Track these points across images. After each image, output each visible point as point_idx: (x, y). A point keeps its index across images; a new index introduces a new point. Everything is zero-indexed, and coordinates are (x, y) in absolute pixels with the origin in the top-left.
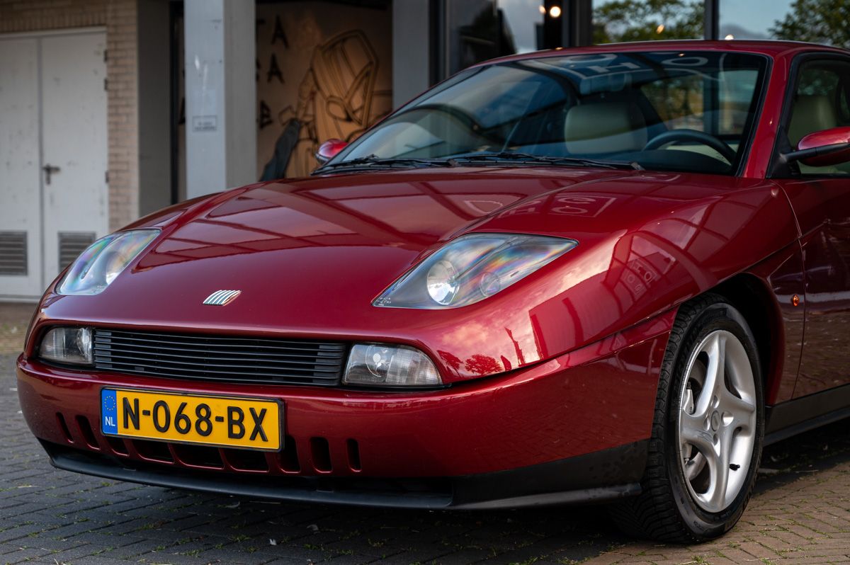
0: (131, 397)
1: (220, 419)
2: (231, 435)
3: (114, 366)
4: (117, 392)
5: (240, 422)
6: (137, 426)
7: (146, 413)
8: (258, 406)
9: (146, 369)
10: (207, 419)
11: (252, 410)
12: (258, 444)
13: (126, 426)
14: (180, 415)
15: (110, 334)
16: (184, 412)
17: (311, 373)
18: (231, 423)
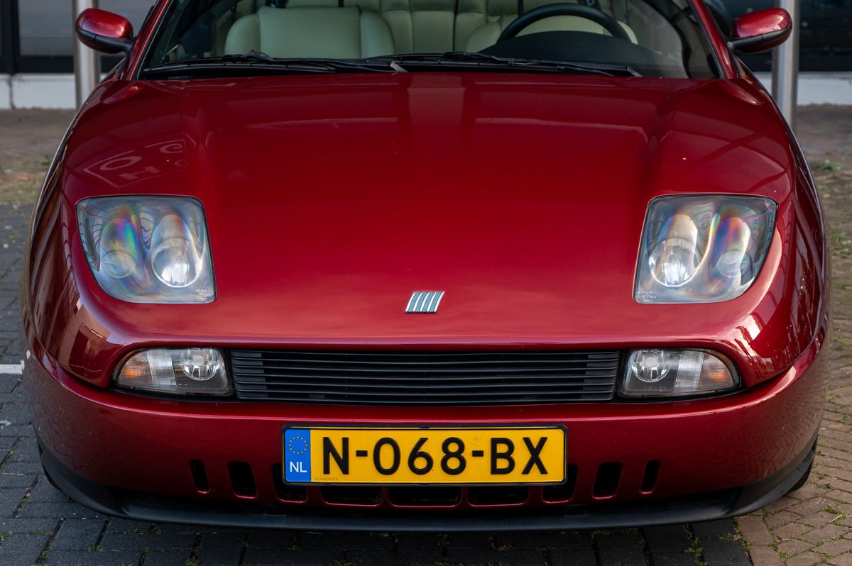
0: (336, 437)
1: (478, 454)
2: (495, 471)
3: (271, 395)
4: (311, 431)
5: (507, 456)
6: (345, 469)
7: (362, 454)
8: (535, 435)
9: (327, 396)
10: (458, 455)
11: (527, 441)
12: (535, 477)
13: (327, 470)
14: (415, 453)
15: (260, 355)
16: (423, 449)
17: (580, 388)
18: (495, 456)
